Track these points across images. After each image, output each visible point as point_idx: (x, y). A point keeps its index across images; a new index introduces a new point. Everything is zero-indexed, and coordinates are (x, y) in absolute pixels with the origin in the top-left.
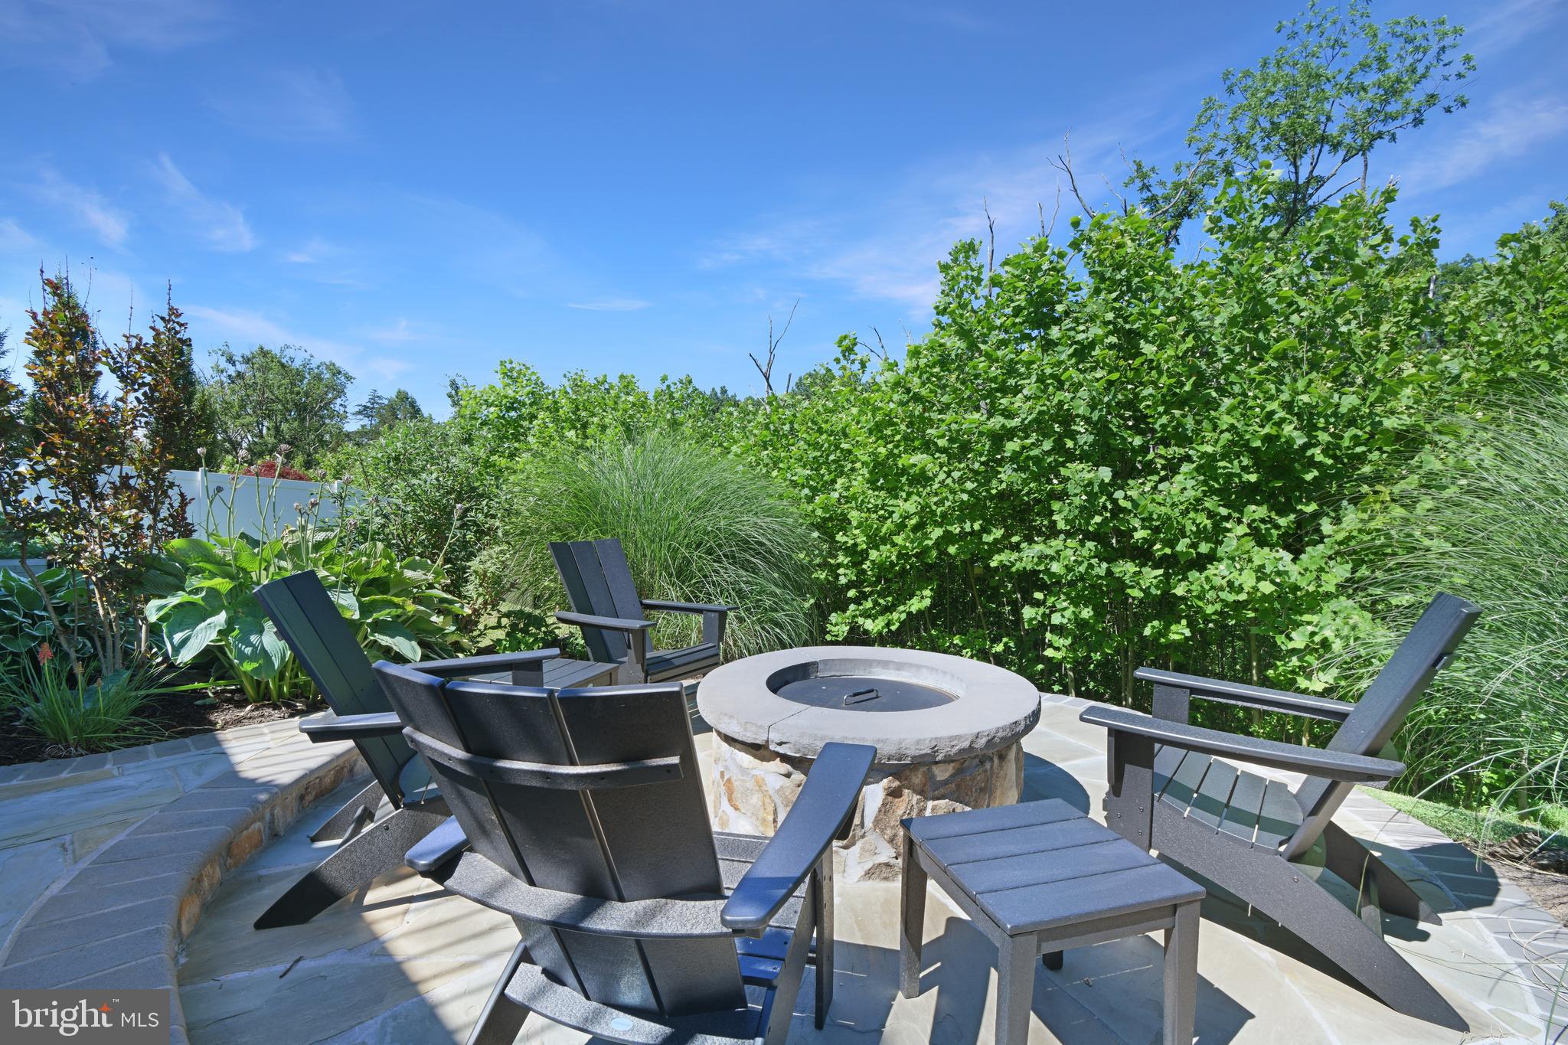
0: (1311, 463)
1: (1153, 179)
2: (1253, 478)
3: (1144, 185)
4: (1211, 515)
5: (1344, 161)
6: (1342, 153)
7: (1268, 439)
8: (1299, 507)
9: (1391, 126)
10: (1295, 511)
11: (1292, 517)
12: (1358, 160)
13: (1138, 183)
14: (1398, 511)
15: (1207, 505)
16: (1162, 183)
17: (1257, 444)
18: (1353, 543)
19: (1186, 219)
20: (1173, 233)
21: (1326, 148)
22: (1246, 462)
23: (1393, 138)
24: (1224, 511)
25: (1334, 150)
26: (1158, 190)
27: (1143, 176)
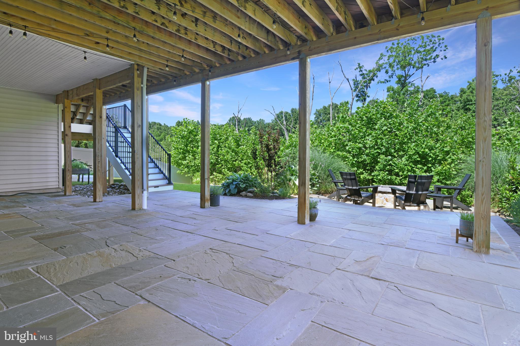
0: (430, 157)
1: (363, 69)
2: (419, 159)
3: (361, 70)
4: (411, 166)
5: (416, 70)
6: (415, 69)
7: (423, 152)
8: (428, 165)
9: (428, 62)
10: (427, 166)
11: (426, 167)
12: (420, 70)
13: (359, 69)
14: (448, 166)
15: (410, 165)
16: (366, 70)
17: (420, 153)
18: (439, 172)
19: (372, 81)
20: (369, 84)
21: (412, 67)
22: (418, 156)
23: (428, 66)
24: (413, 166)
25: (413, 68)
26: (364, 72)
27: (360, 67)
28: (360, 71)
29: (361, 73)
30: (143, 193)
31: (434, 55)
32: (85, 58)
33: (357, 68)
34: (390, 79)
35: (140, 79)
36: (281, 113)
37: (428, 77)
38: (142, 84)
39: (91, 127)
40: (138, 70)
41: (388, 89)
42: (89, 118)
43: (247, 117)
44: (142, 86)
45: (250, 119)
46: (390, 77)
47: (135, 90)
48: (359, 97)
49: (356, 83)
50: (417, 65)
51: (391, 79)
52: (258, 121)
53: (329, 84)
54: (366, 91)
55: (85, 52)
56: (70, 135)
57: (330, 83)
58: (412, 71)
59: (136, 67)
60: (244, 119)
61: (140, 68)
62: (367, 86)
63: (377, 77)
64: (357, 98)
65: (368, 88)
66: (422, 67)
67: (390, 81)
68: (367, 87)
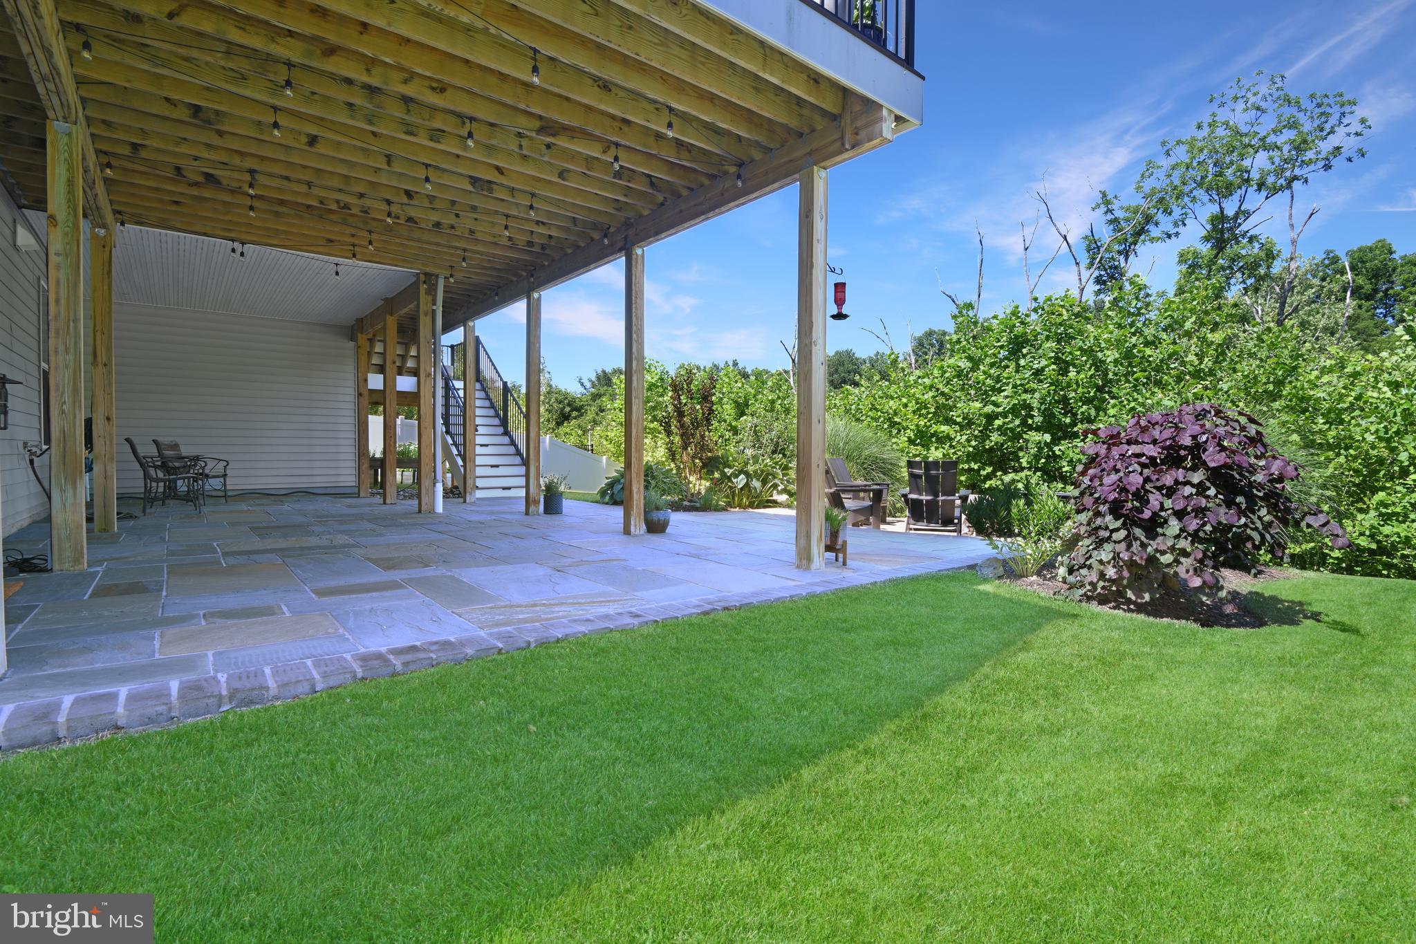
1: (1115, 207)
3: (1108, 209)
5: (1268, 197)
6: (1264, 192)
12: (1284, 195)
13: (1103, 208)
16: (1124, 209)
20: (1132, 247)
21: (1253, 187)
23: (1308, 179)
25: (1259, 190)
26: (1119, 214)
27: (1107, 202)
28: (1106, 213)
29: (1110, 217)
30: (434, 485)
31: (1326, 147)
32: (337, 273)
33: (1098, 206)
34: (1176, 230)
35: (430, 298)
36: (930, 334)
37: (1312, 214)
38: (434, 304)
39: (414, 380)
40: (425, 282)
41: (1181, 256)
42: (410, 364)
43: (843, 347)
44: (434, 307)
45: (849, 354)
46: (1176, 225)
47: (422, 316)
48: (1104, 283)
49: (1093, 245)
50: (1271, 180)
51: (1181, 229)
52: (871, 359)
53: (1024, 252)
54: (1123, 264)
55: (337, 264)
56: (366, 394)
57: (1026, 249)
58: (1254, 199)
59: (422, 278)
60: (837, 353)
61: (430, 279)
62: (1128, 252)
63: (1157, 224)
64: (1098, 287)
65: (1132, 257)
66: (1289, 186)
67: (1177, 234)
68: (1126, 254)
